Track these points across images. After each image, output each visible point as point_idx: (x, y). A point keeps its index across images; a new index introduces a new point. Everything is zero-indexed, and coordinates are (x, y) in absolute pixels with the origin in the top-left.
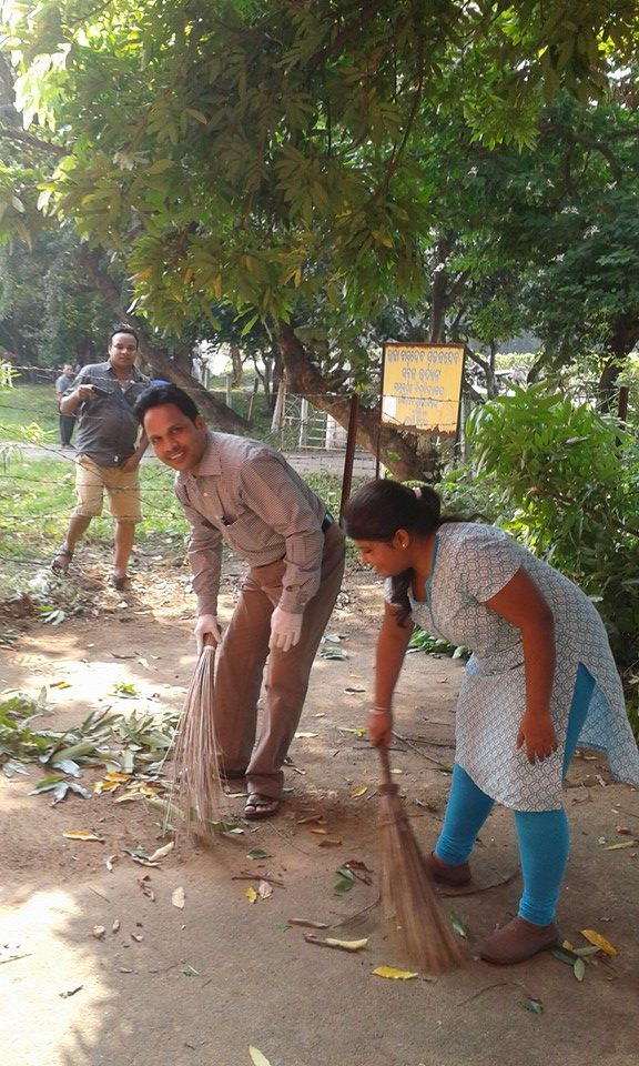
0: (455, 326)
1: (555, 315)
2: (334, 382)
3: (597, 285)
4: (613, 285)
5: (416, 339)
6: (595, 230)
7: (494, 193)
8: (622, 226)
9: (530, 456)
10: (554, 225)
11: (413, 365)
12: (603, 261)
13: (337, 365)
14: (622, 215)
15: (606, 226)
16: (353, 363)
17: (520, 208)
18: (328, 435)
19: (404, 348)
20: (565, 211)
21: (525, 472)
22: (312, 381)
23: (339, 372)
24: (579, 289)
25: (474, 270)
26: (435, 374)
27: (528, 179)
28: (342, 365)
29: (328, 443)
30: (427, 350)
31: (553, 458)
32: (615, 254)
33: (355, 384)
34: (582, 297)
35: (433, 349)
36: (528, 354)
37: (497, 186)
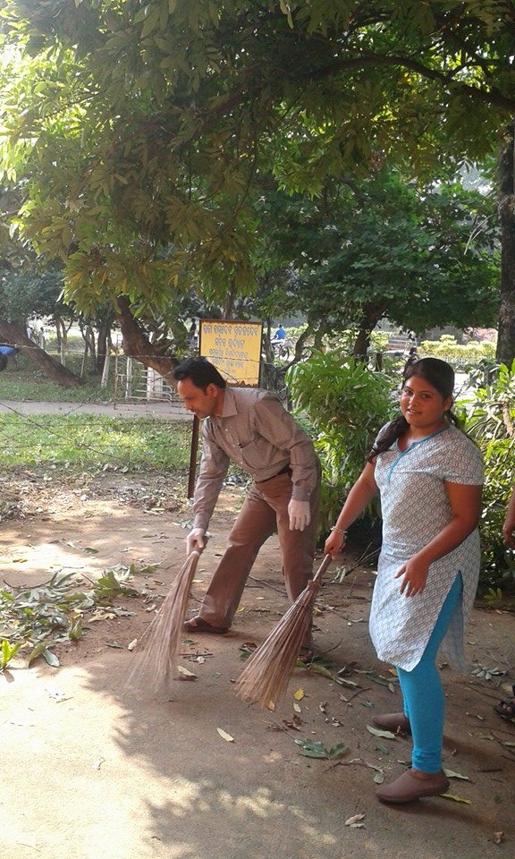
0: (240, 306)
1: (323, 302)
2: (161, 348)
3: (351, 282)
4: (362, 282)
5: (213, 316)
6: (349, 243)
7: (277, 214)
8: (368, 240)
9: (331, 398)
10: (319, 237)
11: (223, 336)
12: (356, 265)
13: (162, 335)
14: (366, 233)
15: (356, 240)
16: (175, 334)
17: (295, 225)
18: (149, 388)
19: (216, 324)
20: (328, 227)
21: (328, 407)
22: (144, 347)
23: (164, 341)
24: (339, 285)
25: (260, 267)
26: (241, 343)
27: (301, 205)
28: (166, 335)
29: (148, 394)
30: (234, 326)
31: (346, 399)
32: (364, 261)
33: (176, 349)
34: (341, 290)
35: (239, 325)
36: (292, 328)
37: (279, 209)
